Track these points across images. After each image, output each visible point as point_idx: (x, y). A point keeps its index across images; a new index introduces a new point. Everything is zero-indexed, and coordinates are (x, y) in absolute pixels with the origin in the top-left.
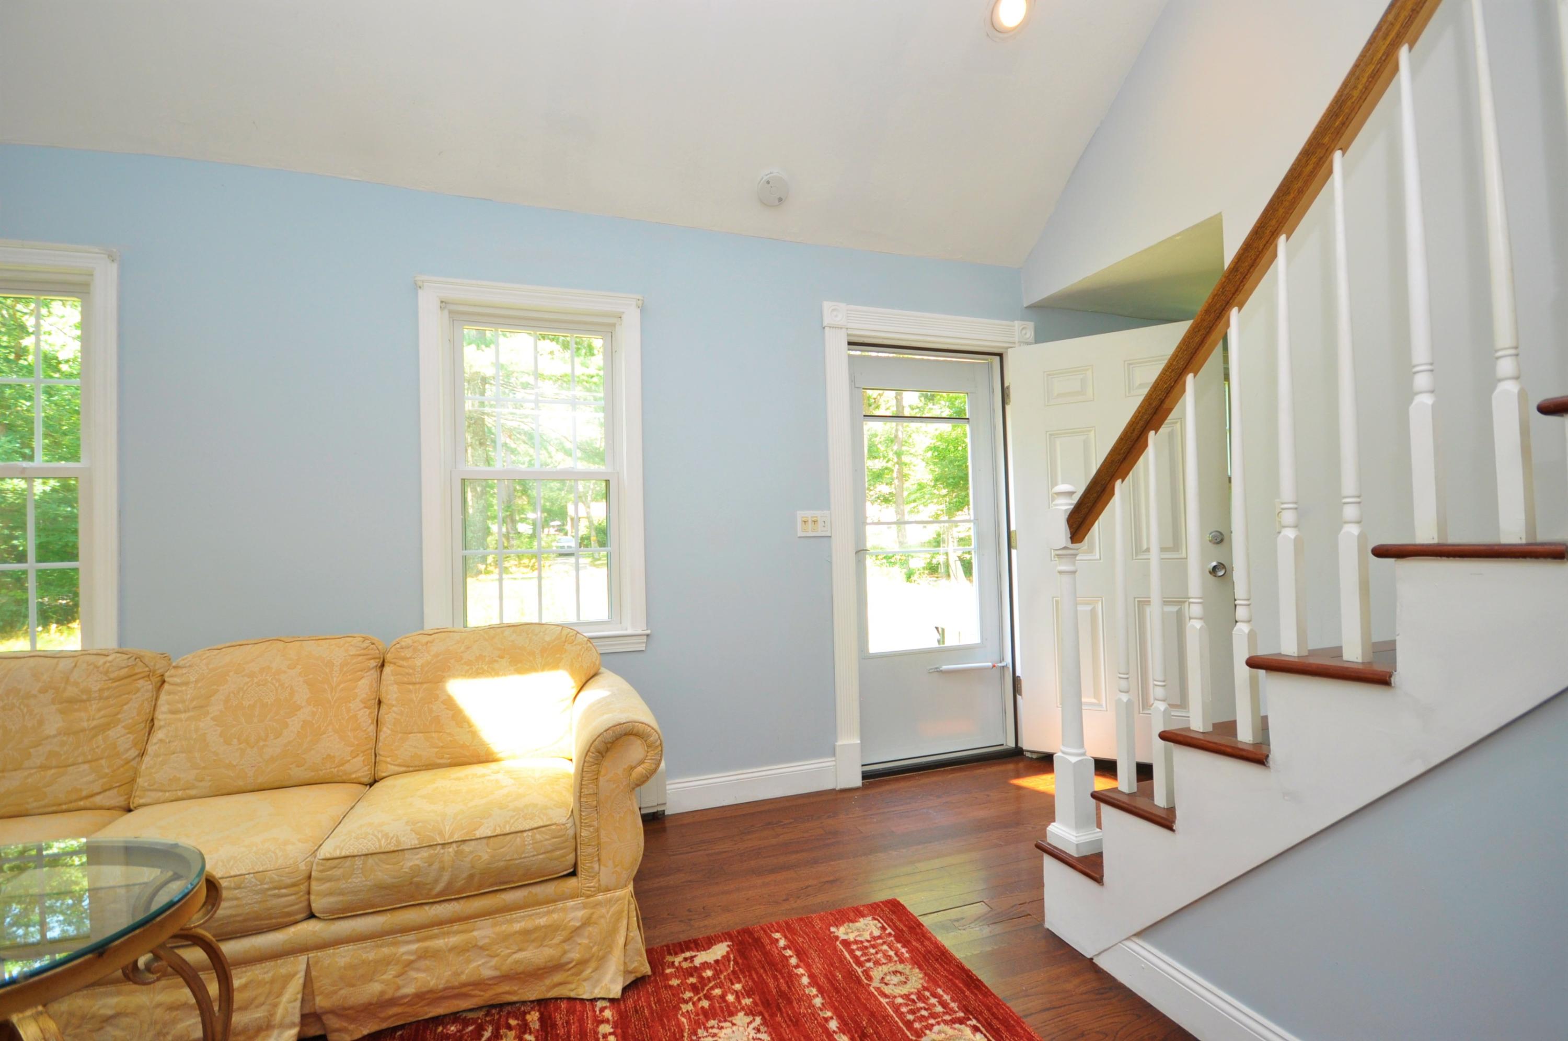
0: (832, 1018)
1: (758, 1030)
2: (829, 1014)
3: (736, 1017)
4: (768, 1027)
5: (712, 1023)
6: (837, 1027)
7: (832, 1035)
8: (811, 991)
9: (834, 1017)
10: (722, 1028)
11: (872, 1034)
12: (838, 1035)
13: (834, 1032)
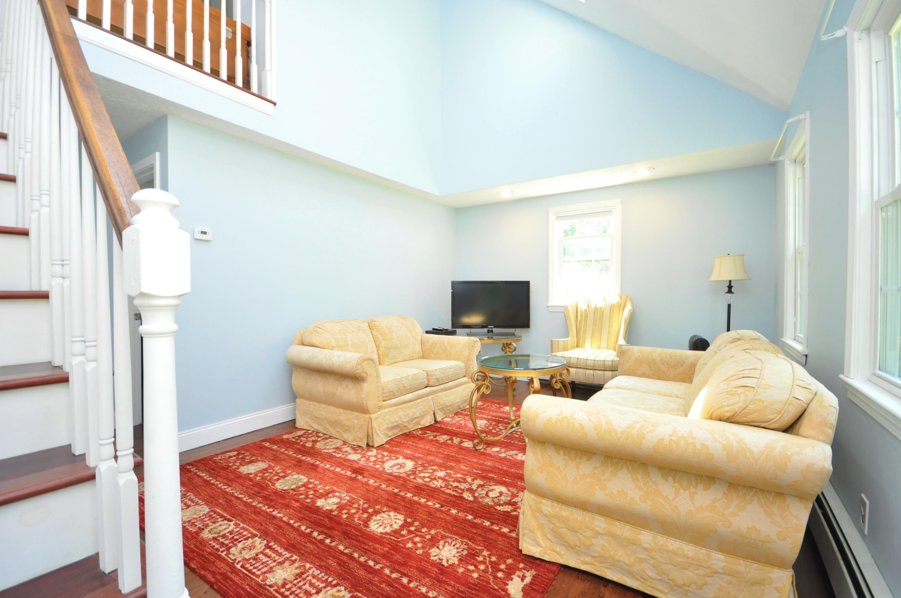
0: (408, 583)
1: (440, 559)
2: (411, 585)
3: (457, 560)
4: (437, 563)
5: (465, 552)
6: (402, 580)
7: (401, 575)
8: (432, 594)
9: (407, 584)
10: (458, 552)
11: (381, 584)
12: (399, 576)
13: (402, 577)
